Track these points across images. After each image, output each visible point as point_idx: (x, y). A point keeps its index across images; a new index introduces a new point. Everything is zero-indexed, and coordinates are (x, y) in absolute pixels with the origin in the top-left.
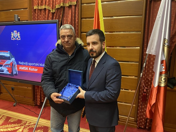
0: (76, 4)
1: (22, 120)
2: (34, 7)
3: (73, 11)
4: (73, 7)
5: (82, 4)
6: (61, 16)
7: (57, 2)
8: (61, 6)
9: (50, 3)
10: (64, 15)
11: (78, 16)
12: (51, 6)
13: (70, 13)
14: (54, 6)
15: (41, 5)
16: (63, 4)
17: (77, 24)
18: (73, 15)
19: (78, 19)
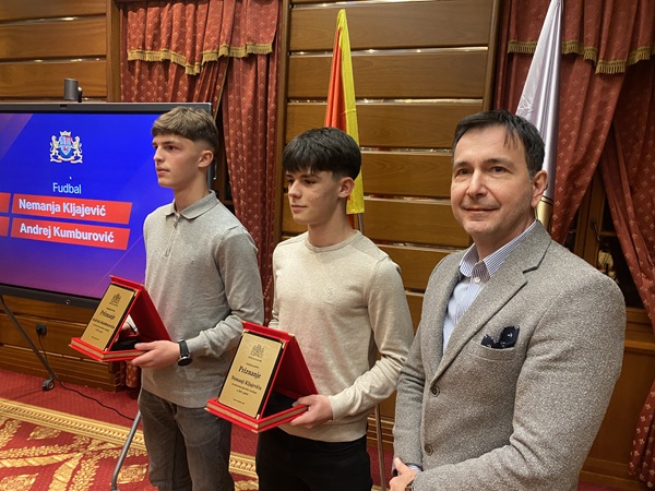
0: (271, 50)
1: (74, 435)
2: (129, 54)
3: (262, 74)
4: (262, 62)
5: (290, 52)
6: (218, 87)
7: (208, 41)
8: (220, 54)
9: (184, 44)
10: (229, 85)
11: (277, 91)
12: (188, 52)
13: (251, 81)
14: (197, 55)
15: (153, 48)
16: (229, 50)
17: (273, 117)
18: (261, 86)
19: (276, 102)
